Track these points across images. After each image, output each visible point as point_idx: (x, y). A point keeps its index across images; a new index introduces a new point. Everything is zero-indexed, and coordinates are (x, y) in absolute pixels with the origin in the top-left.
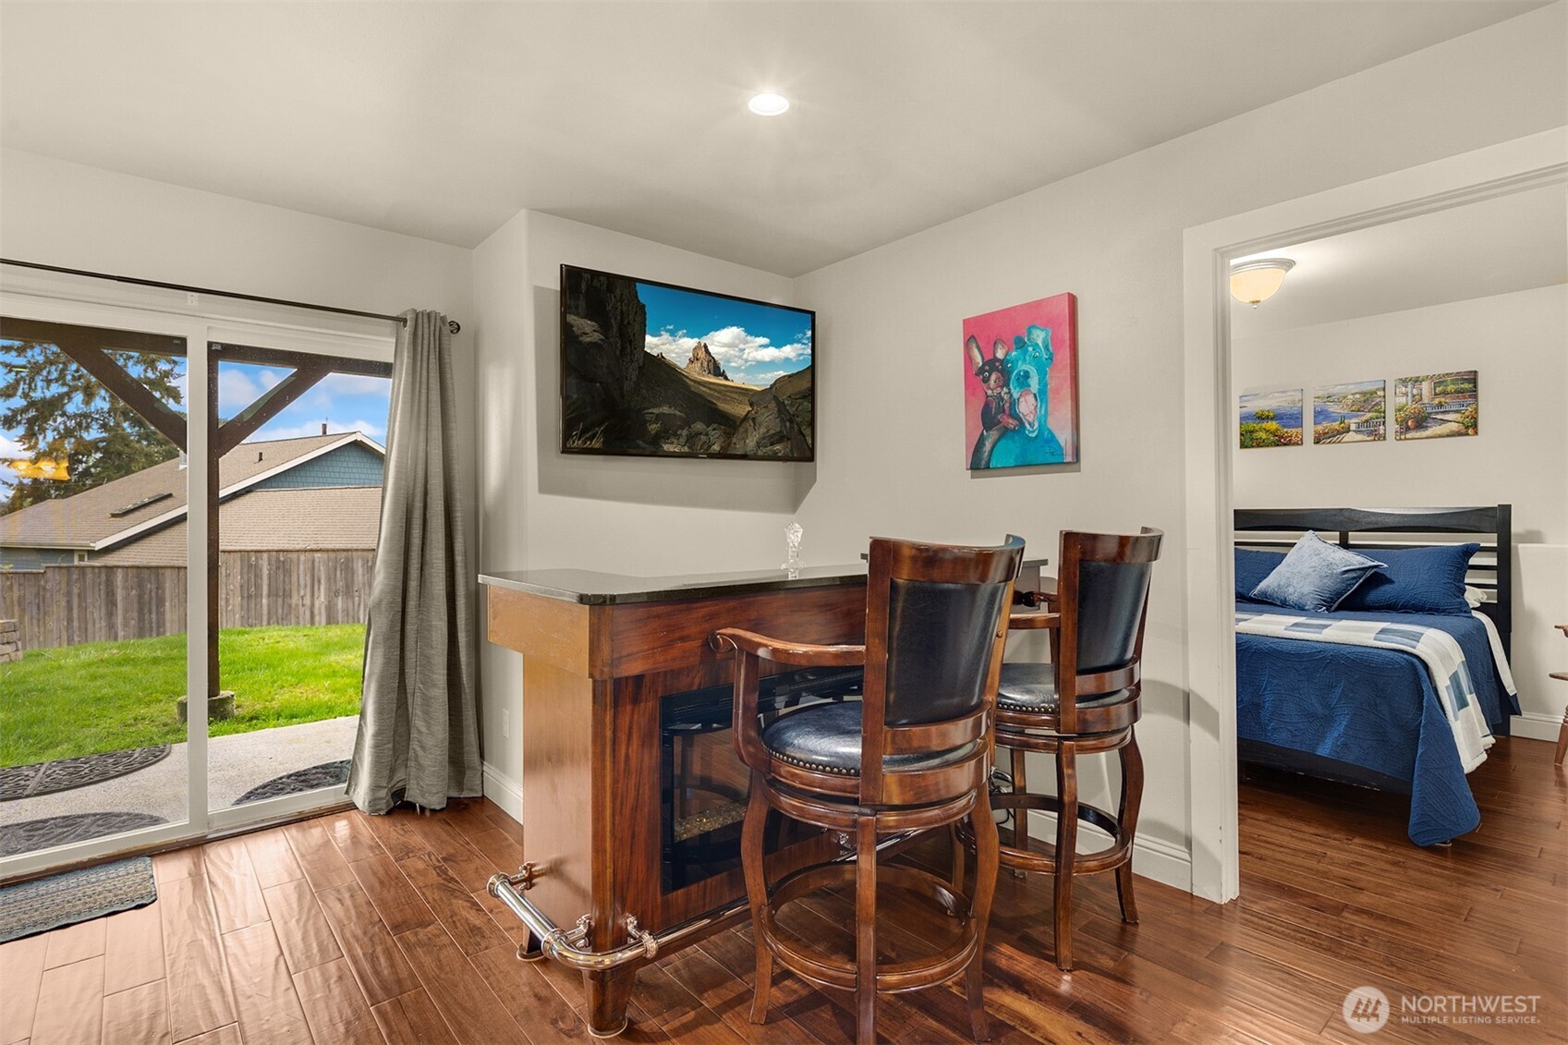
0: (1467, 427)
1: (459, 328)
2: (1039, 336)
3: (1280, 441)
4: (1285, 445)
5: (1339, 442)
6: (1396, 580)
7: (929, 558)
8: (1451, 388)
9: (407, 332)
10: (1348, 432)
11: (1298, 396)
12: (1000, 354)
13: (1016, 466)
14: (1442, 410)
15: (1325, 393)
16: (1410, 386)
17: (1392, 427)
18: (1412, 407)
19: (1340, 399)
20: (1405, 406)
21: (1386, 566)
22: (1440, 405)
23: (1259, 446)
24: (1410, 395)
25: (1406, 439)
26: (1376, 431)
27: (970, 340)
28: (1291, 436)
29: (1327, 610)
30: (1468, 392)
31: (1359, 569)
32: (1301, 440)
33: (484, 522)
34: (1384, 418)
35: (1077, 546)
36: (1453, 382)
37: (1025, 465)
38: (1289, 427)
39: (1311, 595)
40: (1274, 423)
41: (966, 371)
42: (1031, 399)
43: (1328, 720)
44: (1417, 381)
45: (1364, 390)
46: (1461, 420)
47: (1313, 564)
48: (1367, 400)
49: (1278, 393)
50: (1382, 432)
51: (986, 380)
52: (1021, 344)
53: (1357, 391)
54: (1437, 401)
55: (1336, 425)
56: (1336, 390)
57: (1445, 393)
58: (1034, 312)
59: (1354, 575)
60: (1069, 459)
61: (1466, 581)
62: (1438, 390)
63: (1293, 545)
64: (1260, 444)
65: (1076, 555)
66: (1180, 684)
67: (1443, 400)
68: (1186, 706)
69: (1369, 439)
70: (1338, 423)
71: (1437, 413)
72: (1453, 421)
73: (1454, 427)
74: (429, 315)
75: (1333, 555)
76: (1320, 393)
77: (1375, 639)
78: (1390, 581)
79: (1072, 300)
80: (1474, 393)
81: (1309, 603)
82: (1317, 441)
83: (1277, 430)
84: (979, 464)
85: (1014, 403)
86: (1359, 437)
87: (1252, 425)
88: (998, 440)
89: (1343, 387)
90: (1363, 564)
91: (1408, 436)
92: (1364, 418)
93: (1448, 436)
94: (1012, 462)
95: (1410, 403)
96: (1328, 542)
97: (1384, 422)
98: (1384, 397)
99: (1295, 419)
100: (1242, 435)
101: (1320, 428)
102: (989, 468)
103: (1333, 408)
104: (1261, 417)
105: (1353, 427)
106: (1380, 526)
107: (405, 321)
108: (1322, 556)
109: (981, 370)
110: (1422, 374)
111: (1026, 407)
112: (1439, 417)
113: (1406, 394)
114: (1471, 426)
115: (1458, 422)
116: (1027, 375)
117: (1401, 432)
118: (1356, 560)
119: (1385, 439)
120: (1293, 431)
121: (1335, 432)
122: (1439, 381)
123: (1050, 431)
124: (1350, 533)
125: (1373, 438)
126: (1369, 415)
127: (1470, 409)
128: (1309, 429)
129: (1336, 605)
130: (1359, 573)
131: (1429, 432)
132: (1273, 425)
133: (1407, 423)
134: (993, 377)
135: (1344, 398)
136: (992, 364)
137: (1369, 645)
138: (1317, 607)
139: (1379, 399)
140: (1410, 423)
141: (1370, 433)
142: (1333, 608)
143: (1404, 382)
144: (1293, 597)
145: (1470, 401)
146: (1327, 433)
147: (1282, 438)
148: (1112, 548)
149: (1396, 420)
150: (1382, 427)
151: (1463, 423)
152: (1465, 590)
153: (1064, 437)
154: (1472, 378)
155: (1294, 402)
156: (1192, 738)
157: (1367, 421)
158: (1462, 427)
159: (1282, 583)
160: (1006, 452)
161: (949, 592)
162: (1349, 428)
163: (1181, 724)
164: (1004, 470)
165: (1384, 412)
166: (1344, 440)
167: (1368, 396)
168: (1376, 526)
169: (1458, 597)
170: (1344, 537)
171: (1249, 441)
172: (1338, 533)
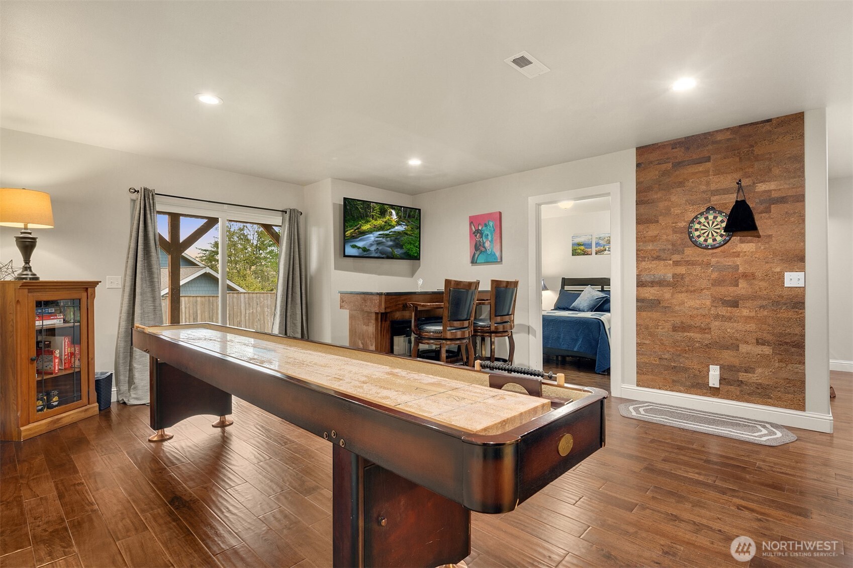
1: (302, 213)
2: (491, 224)
3: (585, 253)
4: (586, 255)
5: (602, 254)
7: (458, 283)
9: (287, 216)
11: (590, 237)
12: (480, 228)
13: (484, 263)
15: (599, 236)
19: (602, 239)
23: (578, 255)
27: (471, 223)
28: (588, 252)
29: (591, 312)
32: (591, 253)
33: (310, 279)
35: (496, 284)
37: (487, 262)
38: (588, 248)
39: (587, 306)
41: (470, 232)
42: (489, 242)
43: (576, 340)
47: (588, 296)
49: (585, 236)
51: (476, 236)
52: (486, 225)
55: (602, 248)
56: (602, 236)
58: (490, 216)
59: (599, 300)
60: (499, 261)
63: (583, 291)
64: (579, 254)
65: (494, 286)
66: (527, 324)
68: (528, 330)
74: (294, 209)
75: (595, 293)
76: (597, 237)
77: (591, 316)
79: (500, 213)
81: (586, 309)
82: (596, 254)
83: (584, 249)
84: (474, 262)
85: (484, 243)
87: (576, 247)
88: (480, 254)
90: (603, 296)
94: (483, 262)
96: (595, 289)
99: (589, 245)
100: (572, 251)
101: (597, 249)
102: (476, 263)
103: (601, 242)
104: (579, 245)
105: (607, 249)
107: (286, 212)
108: (591, 293)
109: (474, 233)
111: (487, 245)
116: (488, 235)
118: (601, 295)
120: (589, 250)
121: (602, 251)
123: (494, 253)
128: (594, 249)
129: (594, 310)
130: (601, 299)
132: (582, 247)
134: (478, 235)
136: (478, 231)
138: (588, 311)
144: (581, 308)
146: (599, 251)
148: (504, 285)
153: (498, 254)
155: (589, 239)
156: (530, 339)
159: (579, 303)
160: (481, 259)
161: (462, 292)
163: (527, 335)
164: (481, 264)
166: (604, 254)
170: (602, 288)
171: (575, 253)
172: (600, 287)
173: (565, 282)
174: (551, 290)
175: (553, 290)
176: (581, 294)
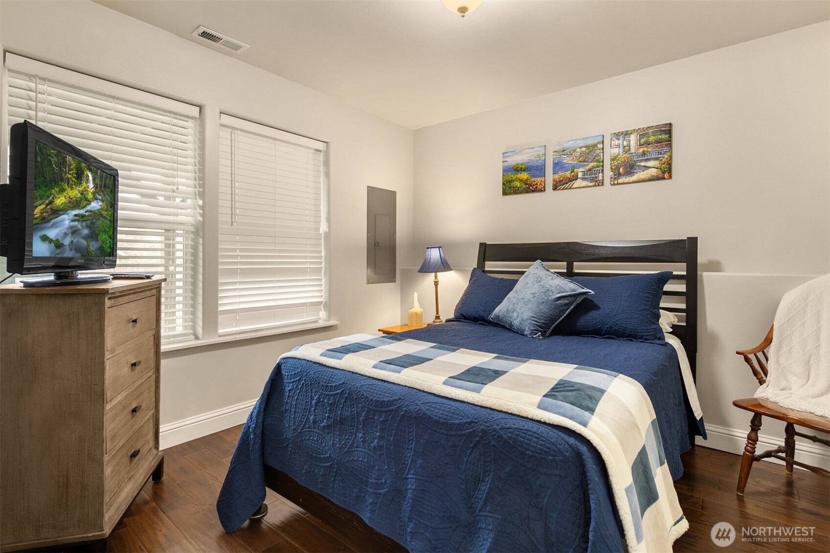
0: (664, 172)
3: (531, 188)
4: (533, 191)
5: (570, 188)
6: (602, 306)
8: (652, 139)
10: (576, 179)
11: (542, 151)
14: (645, 158)
15: (561, 148)
16: (621, 139)
17: (608, 173)
18: (623, 157)
19: (572, 152)
20: (616, 157)
21: (593, 293)
22: (644, 154)
23: (515, 193)
24: (621, 146)
25: (618, 184)
26: (596, 177)
28: (537, 184)
29: (542, 335)
30: (664, 142)
31: (570, 296)
32: (544, 187)
34: (603, 166)
36: (654, 134)
39: (529, 321)
40: (526, 174)
44: (627, 134)
45: (589, 144)
46: (658, 166)
47: (534, 291)
48: (591, 151)
49: (529, 149)
50: (601, 178)
53: (583, 145)
54: (641, 150)
55: (568, 174)
56: (568, 145)
57: (648, 144)
59: (565, 301)
61: (662, 305)
62: (643, 141)
63: (523, 273)
64: (516, 191)
67: (646, 149)
69: (591, 184)
70: (569, 172)
71: (641, 161)
72: (653, 167)
73: (653, 172)
75: (551, 282)
76: (557, 148)
77: (539, 407)
78: (596, 307)
80: (669, 141)
81: (527, 328)
82: (555, 188)
83: (527, 179)
86: (585, 183)
87: (511, 176)
89: (574, 142)
90: (574, 290)
91: (620, 181)
92: (588, 167)
93: (649, 180)
95: (621, 154)
96: (550, 270)
97: (603, 170)
98: (603, 149)
100: (504, 184)
101: (557, 176)
103: (567, 160)
104: (517, 169)
105: (580, 175)
106: (596, 257)
108: (542, 282)
110: (630, 128)
112: (643, 164)
113: (618, 146)
114: (666, 172)
115: (657, 168)
117: (615, 178)
118: (570, 287)
119: (603, 184)
120: (539, 180)
121: (567, 180)
122: (643, 133)
124: (574, 263)
125: (594, 184)
126: (591, 165)
127: (666, 156)
128: (550, 178)
129: (550, 331)
130: (571, 299)
131: (635, 178)
132: (524, 176)
133: (619, 170)
135: (574, 151)
137: (530, 416)
138: (533, 332)
139: (599, 151)
140: (621, 170)
141: (592, 180)
142: (548, 333)
143: (617, 135)
145: (666, 149)
146: (562, 181)
147: (531, 186)
149: (611, 168)
150: (601, 174)
151: (660, 169)
152: (660, 316)
154: (668, 130)
155: (539, 156)
157: (590, 170)
158: (660, 172)
159: (510, 308)
162: (577, 176)
165: (603, 162)
166: (574, 186)
167: (591, 148)
168: (593, 257)
169: (654, 324)
170: (570, 267)
171: (509, 189)
172: (565, 263)
173: (487, 252)
174: (455, 269)
175: (459, 269)
176: (516, 281)
